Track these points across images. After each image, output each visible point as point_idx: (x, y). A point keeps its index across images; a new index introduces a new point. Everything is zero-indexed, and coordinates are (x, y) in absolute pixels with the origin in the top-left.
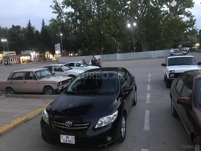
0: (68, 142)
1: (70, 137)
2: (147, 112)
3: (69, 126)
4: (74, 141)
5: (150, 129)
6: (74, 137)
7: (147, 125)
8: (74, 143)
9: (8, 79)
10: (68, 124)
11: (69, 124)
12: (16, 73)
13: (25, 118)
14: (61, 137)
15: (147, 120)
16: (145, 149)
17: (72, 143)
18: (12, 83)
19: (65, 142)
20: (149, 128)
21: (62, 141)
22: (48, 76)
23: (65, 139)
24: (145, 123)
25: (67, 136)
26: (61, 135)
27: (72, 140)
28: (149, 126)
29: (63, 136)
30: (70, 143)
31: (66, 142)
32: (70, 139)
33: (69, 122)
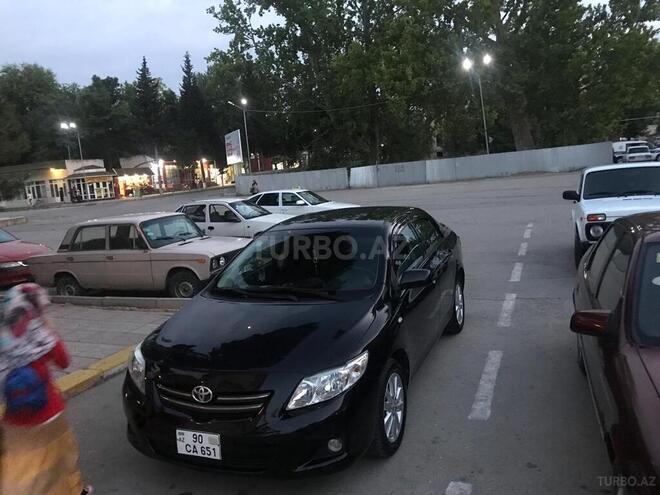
0: (200, 454)
1: (206, 436)
2: (495, 358)
3: (202, 401)
4: (218, 449)
5: (491, 416)
6: (216, 437)
7: (482, 403)
8: (218, 457)
9: (62, 247)
10: (199, 394)
11: (204, 394)
12: (84, 229)
13: (95, 373)
14: (178, 437)
15: (486, 386)
16: (460, 483)
17: (212, 457)
19: (191, 453)
20: (489, 413)
21: (181, 449)
22: (184, 237)
23: (192, 444)
24: (479, 395)
25: (198, 434)
26: (178, 431)
27: (212, 447)
28: (490, 404)
29: (183, 434)
30: (206, 456)
31: (195, 454)
32: (206, 444)
33: (202, 388)
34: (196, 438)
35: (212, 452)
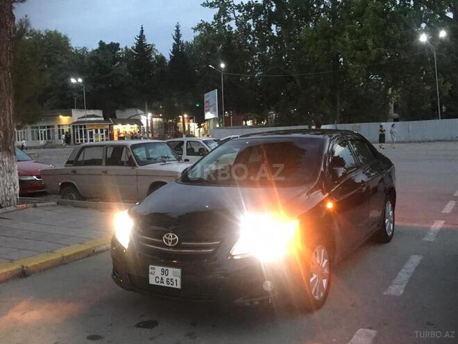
0: (165, 285)
1: (171, 270)
2: (415, 260)
3: (170, 244)
4: (179, 280)
5: (403, 294)
6: (179, 271)
7: (397, 286)
8: (179, 286)
10: (169, 239)
11: (172, 239)
13: (89, 247)
14: (150, 271)
15: (404, 276)
16: (368, 330)
17: (174, 286)
18: (74, 172)
19: (159, 284)
20: (402, 292)
21: (152, 281)
22: (164, 160)
23: (160, 276)
24: (396, 281)
25: (165, 268)
26: (150, 266)
27: (174, 278)
28: (404, 287)
29: (154, 269)
30: (170, 286)
31: (162, 284)
32: (170, 276)
33: (171, 234)
34: (163, 272)
35: (175, 282)
